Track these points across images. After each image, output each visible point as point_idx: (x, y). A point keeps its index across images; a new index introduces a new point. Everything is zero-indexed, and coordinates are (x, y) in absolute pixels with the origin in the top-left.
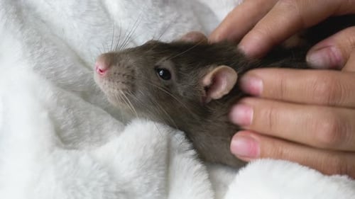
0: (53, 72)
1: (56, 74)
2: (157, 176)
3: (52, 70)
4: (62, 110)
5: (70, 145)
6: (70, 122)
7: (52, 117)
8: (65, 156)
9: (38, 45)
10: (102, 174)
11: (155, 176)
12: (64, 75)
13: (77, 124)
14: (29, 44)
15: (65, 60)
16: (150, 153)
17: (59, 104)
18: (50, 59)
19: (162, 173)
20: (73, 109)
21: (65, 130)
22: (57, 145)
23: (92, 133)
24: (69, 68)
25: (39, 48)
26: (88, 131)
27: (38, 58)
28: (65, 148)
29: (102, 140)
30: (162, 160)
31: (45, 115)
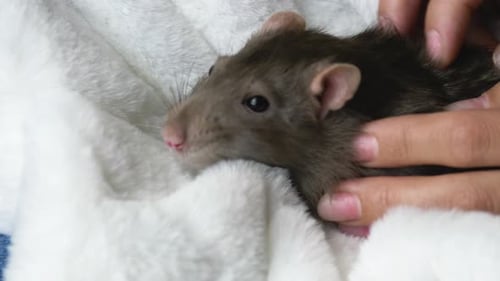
0: (95, 81)
1: (100, 84)
2: (252, 235)
3: (93, 78)
4: (111, 145)
5: (125, 195)
6: (124, 162)
7: (97, 155)
8: (119, 209)
9: (73, 43)
10: (176, 234)
11: (251, 234)
12: (111, 85)
13: (133, 164)
14: (61, 41)
15: (110, 65)
16: (241, 202)
17: (107, 135)
18: (91, 63)
19: (260, 230)
20: (126, 142)
21: (116, 174)
22: (107, 194)
23: (154, 178)
24: (118, 76)
25: (75, 46)
26: (149, 175)
27: (74, 60)
28: (118, 199)
29: (169, 188)
30: (259, 212)
31: (87, 151)
